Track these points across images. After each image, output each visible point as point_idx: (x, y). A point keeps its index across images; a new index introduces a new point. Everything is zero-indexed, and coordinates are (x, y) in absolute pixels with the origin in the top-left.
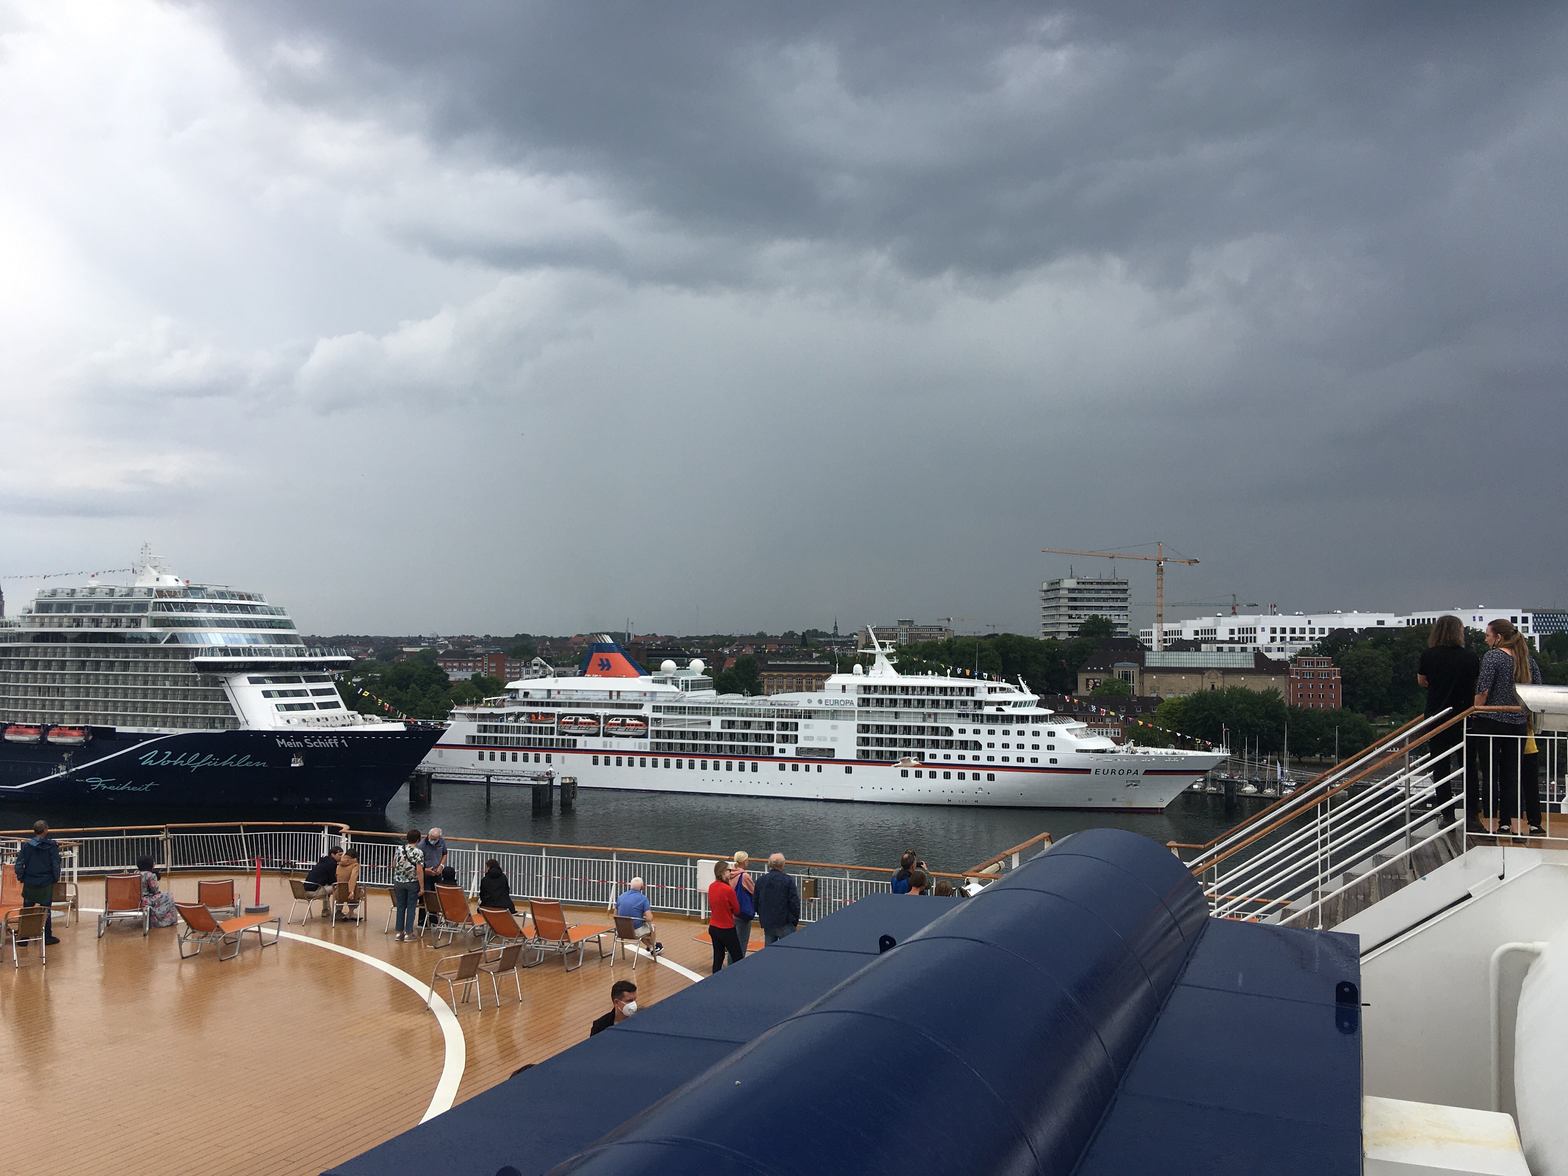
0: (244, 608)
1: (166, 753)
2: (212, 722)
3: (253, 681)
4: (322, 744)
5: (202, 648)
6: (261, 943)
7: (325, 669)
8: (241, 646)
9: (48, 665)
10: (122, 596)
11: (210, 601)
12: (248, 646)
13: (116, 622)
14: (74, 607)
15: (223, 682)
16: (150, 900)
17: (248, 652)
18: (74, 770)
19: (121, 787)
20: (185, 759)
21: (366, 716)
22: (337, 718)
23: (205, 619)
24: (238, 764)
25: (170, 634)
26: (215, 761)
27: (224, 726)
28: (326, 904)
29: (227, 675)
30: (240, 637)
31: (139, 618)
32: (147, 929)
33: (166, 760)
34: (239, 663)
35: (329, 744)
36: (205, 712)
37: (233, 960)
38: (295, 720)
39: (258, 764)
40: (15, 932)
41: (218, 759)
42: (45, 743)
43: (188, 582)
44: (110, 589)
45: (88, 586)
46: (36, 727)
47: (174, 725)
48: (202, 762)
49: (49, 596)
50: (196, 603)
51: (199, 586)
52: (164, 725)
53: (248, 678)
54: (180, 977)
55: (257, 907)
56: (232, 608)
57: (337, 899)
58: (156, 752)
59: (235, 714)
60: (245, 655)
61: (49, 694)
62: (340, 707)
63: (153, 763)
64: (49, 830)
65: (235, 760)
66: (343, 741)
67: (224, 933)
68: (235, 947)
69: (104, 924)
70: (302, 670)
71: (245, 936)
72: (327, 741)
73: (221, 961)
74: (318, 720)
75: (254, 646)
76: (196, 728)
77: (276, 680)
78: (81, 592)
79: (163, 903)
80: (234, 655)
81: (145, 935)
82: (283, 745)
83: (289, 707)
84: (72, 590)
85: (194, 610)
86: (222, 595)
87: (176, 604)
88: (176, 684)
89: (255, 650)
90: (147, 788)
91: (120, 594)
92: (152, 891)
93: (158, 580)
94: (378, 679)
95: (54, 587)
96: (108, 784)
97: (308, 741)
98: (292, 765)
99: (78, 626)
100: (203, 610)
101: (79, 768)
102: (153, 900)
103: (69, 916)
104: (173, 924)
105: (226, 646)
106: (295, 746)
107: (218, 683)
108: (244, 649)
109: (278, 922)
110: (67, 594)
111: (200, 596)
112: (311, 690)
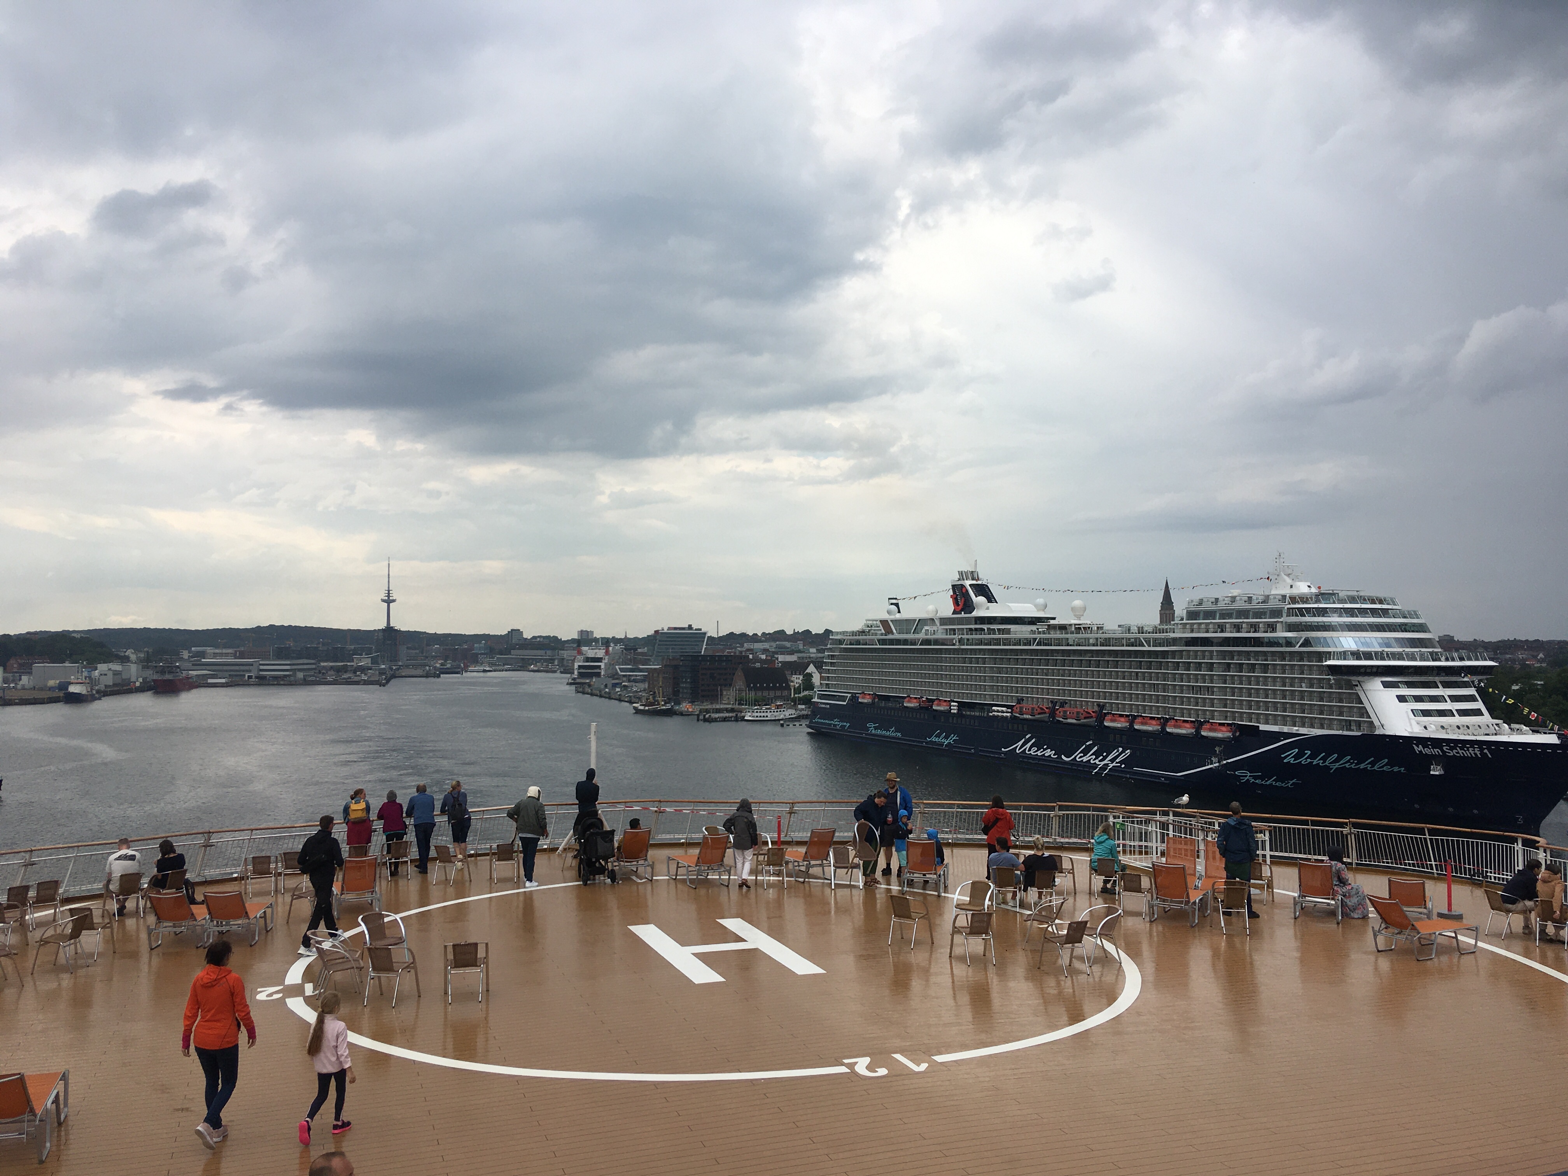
0: (1374, 612)
1: (1306, 752)
2: (1348, 725)
3: (1386, 685)
4: (1463, 753)
5: (1334, 652)
6: (1460, 950)
7: (1463, 675)
8: (1373, 650)
9: (1199, 666)
10: (1259, 603)
11: (1341, 606)
12: (1380, 650)
13: (1255, 627)
14: (1218, 615)
15: (1357, 685)
16: (1341, 890)
17: (1380, 656)
18: (1225, 762)
19: (1267, 781)
20: (1324, 759)
21: (1513, 726)
22: (1479, 726)
23: (1336, 624)
24: (1375, 768)
25: (1303, 639)
26: (1353, 763)
27: (1360, 729)
28: (1527, 920)
29: (1360, 678)
30: (1373, 641)
31: (1275, 623)
32: (1340, 918)
33: (1306, 759)
34: (1372, 666)
35: (1470, 753)
36: (1341, 714)
37: (1429, 962)
38: (1432, 726)
39: (1396, 769)
40: (1221, 901)
41: (1356, 762)
42: (1199, 737)
43: (1319, 588)
44: (1249, 597)
45: (1230, 595)
46: (1192, 722)
47: (1312, 726)
48: (1340, 763)
49: (1197, 605)
50: (1327, 608)
51: (1331, 592)
52: (1303, 726)
53: (1382, 682)
54: (1376, 969)
55: (1450, 913)
56: (1363, 612)
57: (1539, 917)
58: (1297, 750)
59: (1370, 718)
60: (1377, 659)
61: (1200, 692)
62: (1483, 715)
63: (1294, 761)
64: (1242, 814)
65: (1373, 764)
66: (1486, 751)
67: (1419, 933)
68: (1432, 950)
69: (1298, 908)
70: (1438, 675)
71: (1440, 940)
72: (1469, 751)
73: (1418, 960)
74: (1458, 727)
75: (1386, 650)
76: (1334, 730)
77: (1410, 685)
78: (1224, 600)
79: (1354, 895)
80: (1366, 659)
81: (1338, 923)
82: (1420, 752)
83: (1426, 713)
84: (1216, 599)
85: (1326, 615)
86: (1353, 600)
87: (1308, 610)
88: (1311, 686)
89: (1387, 654)
90: (1290, 784)
91: (1257, 601)
92: (1343, 882)
93: (1291, 587)
94: (1539, 687)
95: (1201, 597)
96: (1255, 778)
97: (1447, 749)
98: (1432, 773)
99: (1222, 631)
100: (1334, 615)
101: (1229, 761)
102: (1343, 891)
103: (1265, 894)
104: (1365, 917)
105: (1358, 650)
106: (1434, 753)
107: (1352, 686)
108: (1376, 653)
109: (1475, 931)
110: (1212, 603)
111: (1331, 601)
112: (1449, 696)
